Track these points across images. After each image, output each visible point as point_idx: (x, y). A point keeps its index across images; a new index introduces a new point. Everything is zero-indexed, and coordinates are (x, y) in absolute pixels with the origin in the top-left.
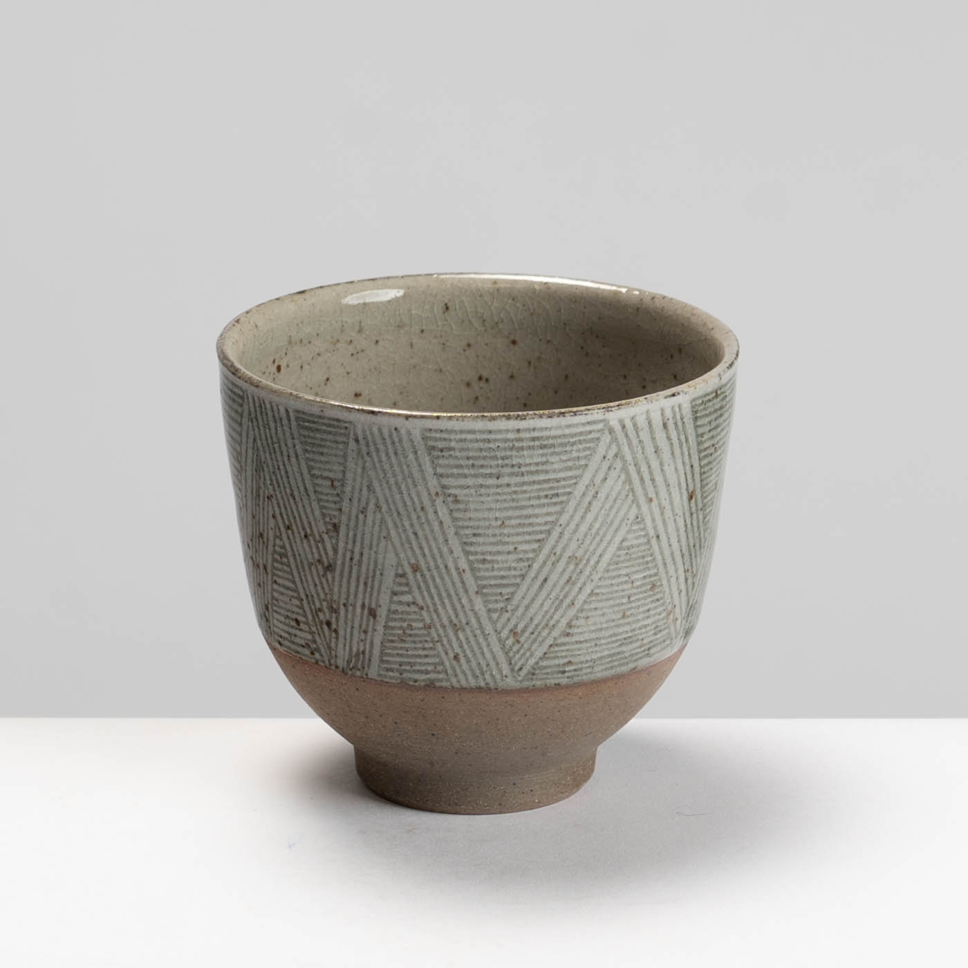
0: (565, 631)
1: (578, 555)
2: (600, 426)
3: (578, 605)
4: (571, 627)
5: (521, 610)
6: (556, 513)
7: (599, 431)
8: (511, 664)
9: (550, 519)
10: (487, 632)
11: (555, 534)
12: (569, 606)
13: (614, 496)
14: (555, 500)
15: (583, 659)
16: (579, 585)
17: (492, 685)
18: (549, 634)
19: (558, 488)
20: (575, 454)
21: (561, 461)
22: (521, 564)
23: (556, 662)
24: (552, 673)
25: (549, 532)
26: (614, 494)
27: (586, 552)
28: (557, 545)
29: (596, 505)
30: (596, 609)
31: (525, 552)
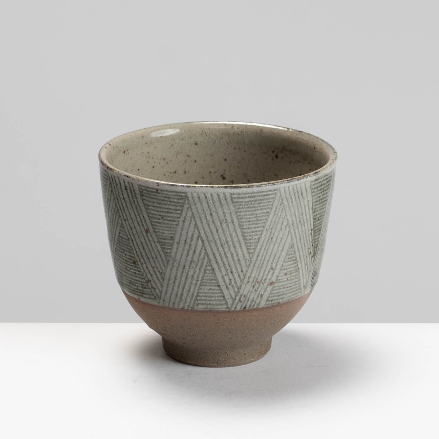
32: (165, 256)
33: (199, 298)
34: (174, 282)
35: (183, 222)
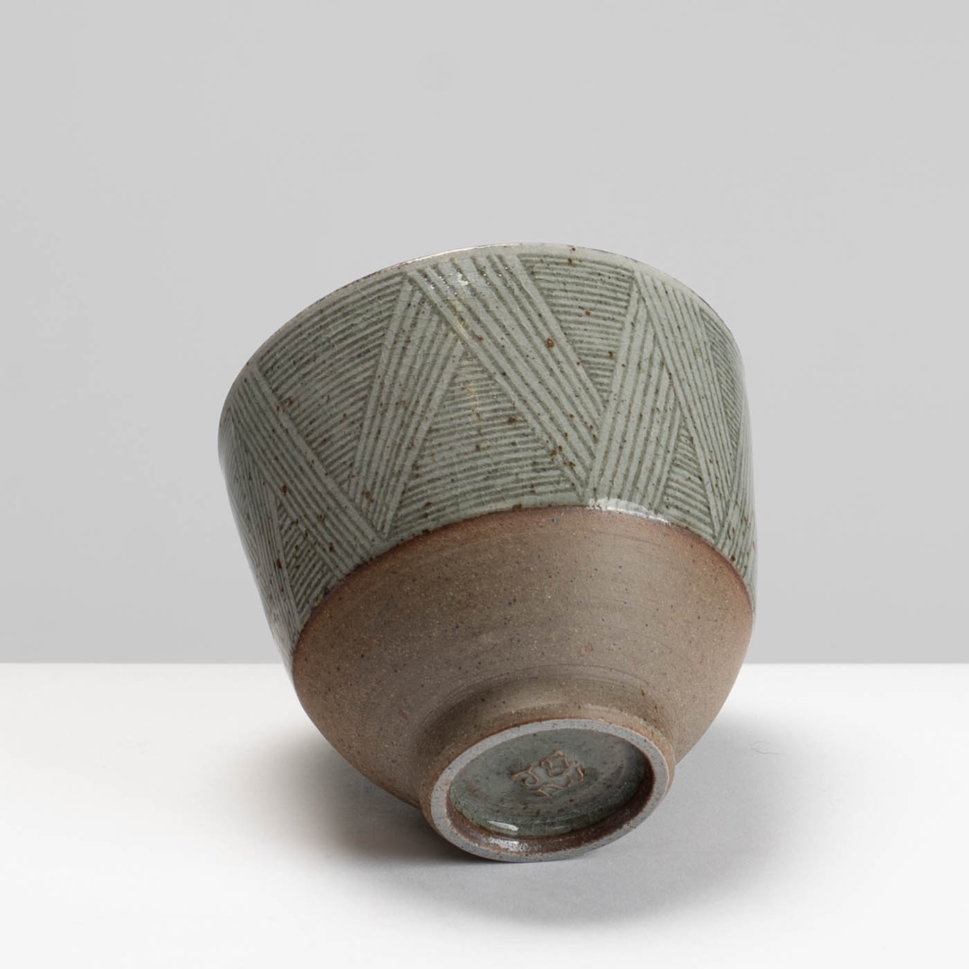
0: (413, 474)
1: (405, 398)
2: (398, 279)
3: (418, 444)
4: (417, 468)
5: (364, 470)
6: (371, 367)
7: (397, 284)
8: (373, 526)
9: (366, 374)
10: (344, 506)
11: (376, 387)
12: (409, 448)
13: (430, 338)
14: (367, 356)
15: (442, 497)
16: (413, 426)
17: (366, 558)
18: (397, 482)
19: (366, 345)
20: (376, 310)
21: (365, 320)
22: (354, 426)
23: (415, 507)
24: (415, 520)
25: (370, 387)
26: (429, 336)
27: (412, 395)
28: (381, 396)
29: (411, 350)
30: (440, 445)
31: (353, 414)
32: (598, 390)
33: (670, 491)
34: (621, 448)
35: (631, 326)
